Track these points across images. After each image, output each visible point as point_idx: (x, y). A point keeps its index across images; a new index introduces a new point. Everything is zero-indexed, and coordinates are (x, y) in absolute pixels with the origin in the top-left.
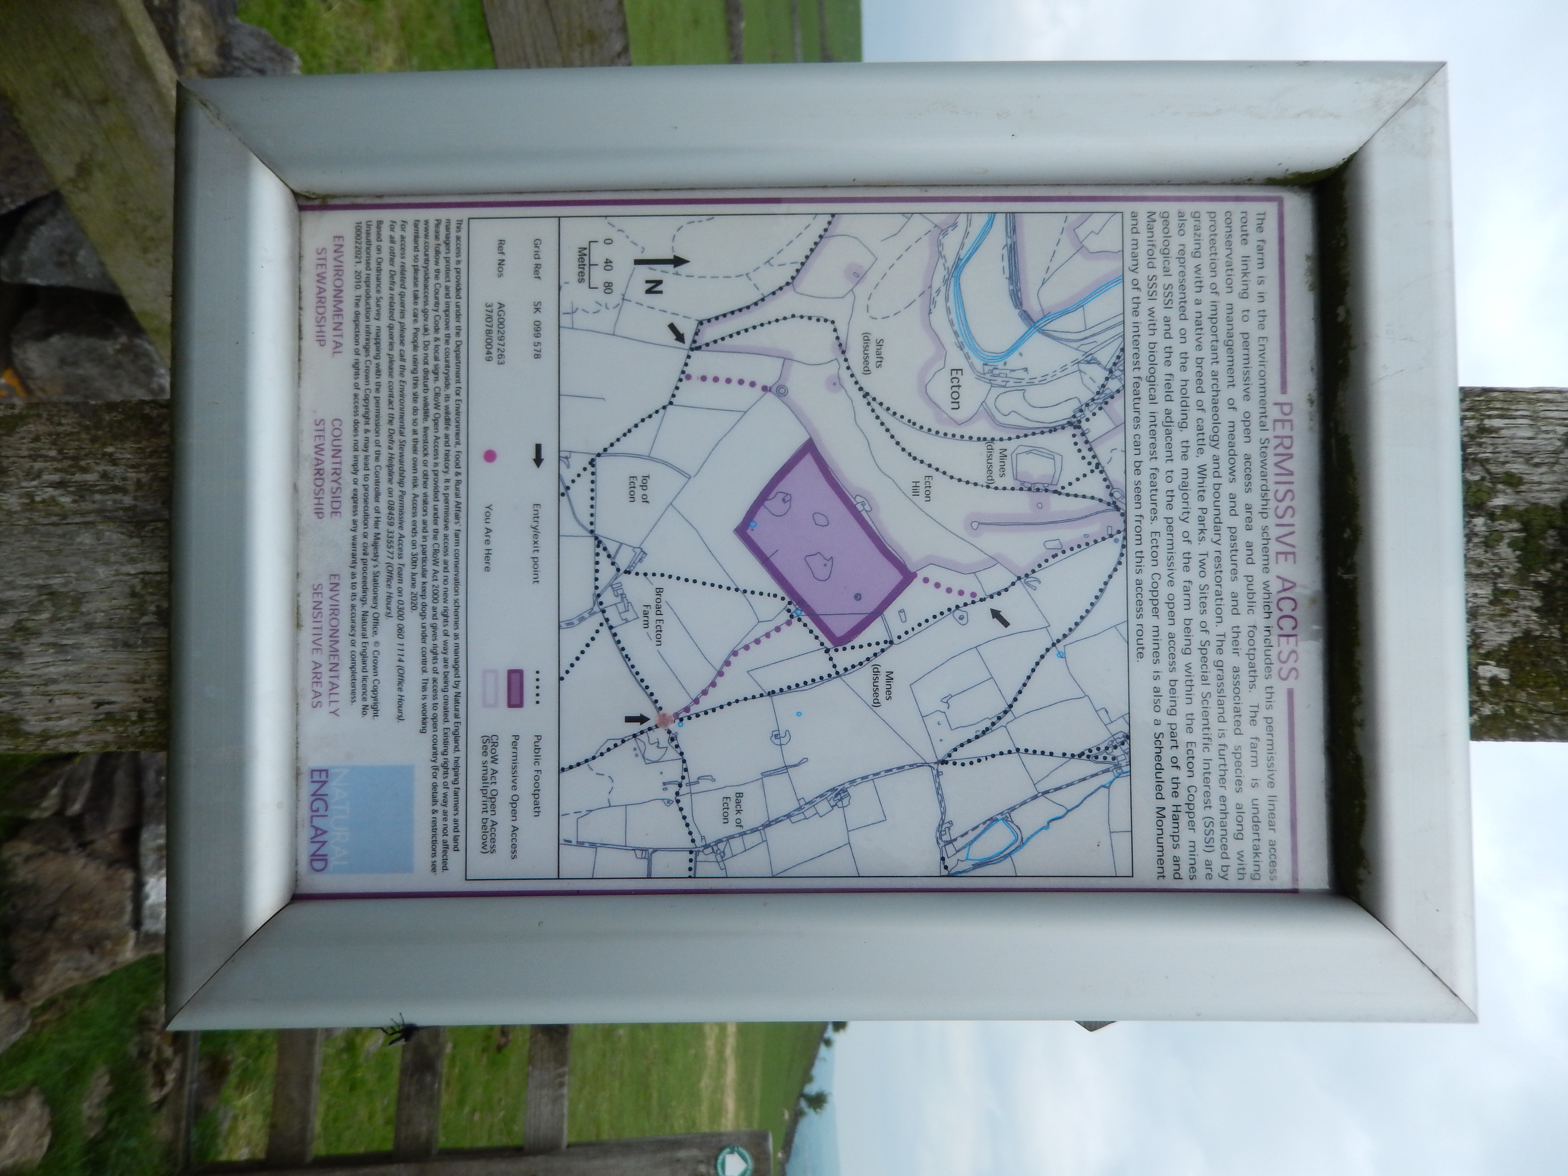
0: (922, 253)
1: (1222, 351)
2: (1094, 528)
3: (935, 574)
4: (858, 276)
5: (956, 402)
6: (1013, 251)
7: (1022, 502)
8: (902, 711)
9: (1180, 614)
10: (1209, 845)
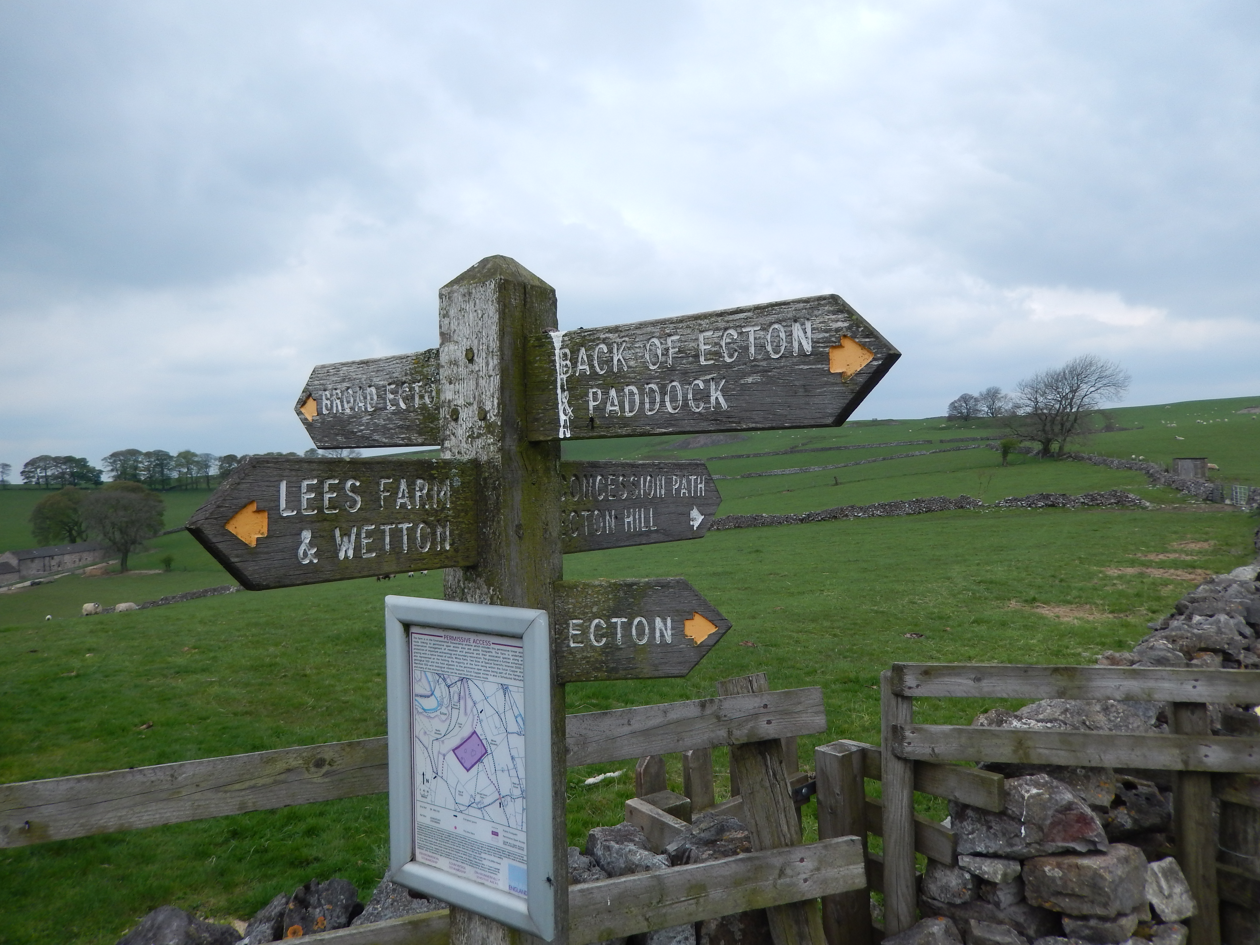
0: (421, 716)
1: (436, 650)
2: (466, 686)
3: (474, 726)
4: (425, 733)
5: (446, 714)
6: (421, 696)
7: (462, 702)
8: (498, 739)
9: (480, 668)
10: (520, 668)
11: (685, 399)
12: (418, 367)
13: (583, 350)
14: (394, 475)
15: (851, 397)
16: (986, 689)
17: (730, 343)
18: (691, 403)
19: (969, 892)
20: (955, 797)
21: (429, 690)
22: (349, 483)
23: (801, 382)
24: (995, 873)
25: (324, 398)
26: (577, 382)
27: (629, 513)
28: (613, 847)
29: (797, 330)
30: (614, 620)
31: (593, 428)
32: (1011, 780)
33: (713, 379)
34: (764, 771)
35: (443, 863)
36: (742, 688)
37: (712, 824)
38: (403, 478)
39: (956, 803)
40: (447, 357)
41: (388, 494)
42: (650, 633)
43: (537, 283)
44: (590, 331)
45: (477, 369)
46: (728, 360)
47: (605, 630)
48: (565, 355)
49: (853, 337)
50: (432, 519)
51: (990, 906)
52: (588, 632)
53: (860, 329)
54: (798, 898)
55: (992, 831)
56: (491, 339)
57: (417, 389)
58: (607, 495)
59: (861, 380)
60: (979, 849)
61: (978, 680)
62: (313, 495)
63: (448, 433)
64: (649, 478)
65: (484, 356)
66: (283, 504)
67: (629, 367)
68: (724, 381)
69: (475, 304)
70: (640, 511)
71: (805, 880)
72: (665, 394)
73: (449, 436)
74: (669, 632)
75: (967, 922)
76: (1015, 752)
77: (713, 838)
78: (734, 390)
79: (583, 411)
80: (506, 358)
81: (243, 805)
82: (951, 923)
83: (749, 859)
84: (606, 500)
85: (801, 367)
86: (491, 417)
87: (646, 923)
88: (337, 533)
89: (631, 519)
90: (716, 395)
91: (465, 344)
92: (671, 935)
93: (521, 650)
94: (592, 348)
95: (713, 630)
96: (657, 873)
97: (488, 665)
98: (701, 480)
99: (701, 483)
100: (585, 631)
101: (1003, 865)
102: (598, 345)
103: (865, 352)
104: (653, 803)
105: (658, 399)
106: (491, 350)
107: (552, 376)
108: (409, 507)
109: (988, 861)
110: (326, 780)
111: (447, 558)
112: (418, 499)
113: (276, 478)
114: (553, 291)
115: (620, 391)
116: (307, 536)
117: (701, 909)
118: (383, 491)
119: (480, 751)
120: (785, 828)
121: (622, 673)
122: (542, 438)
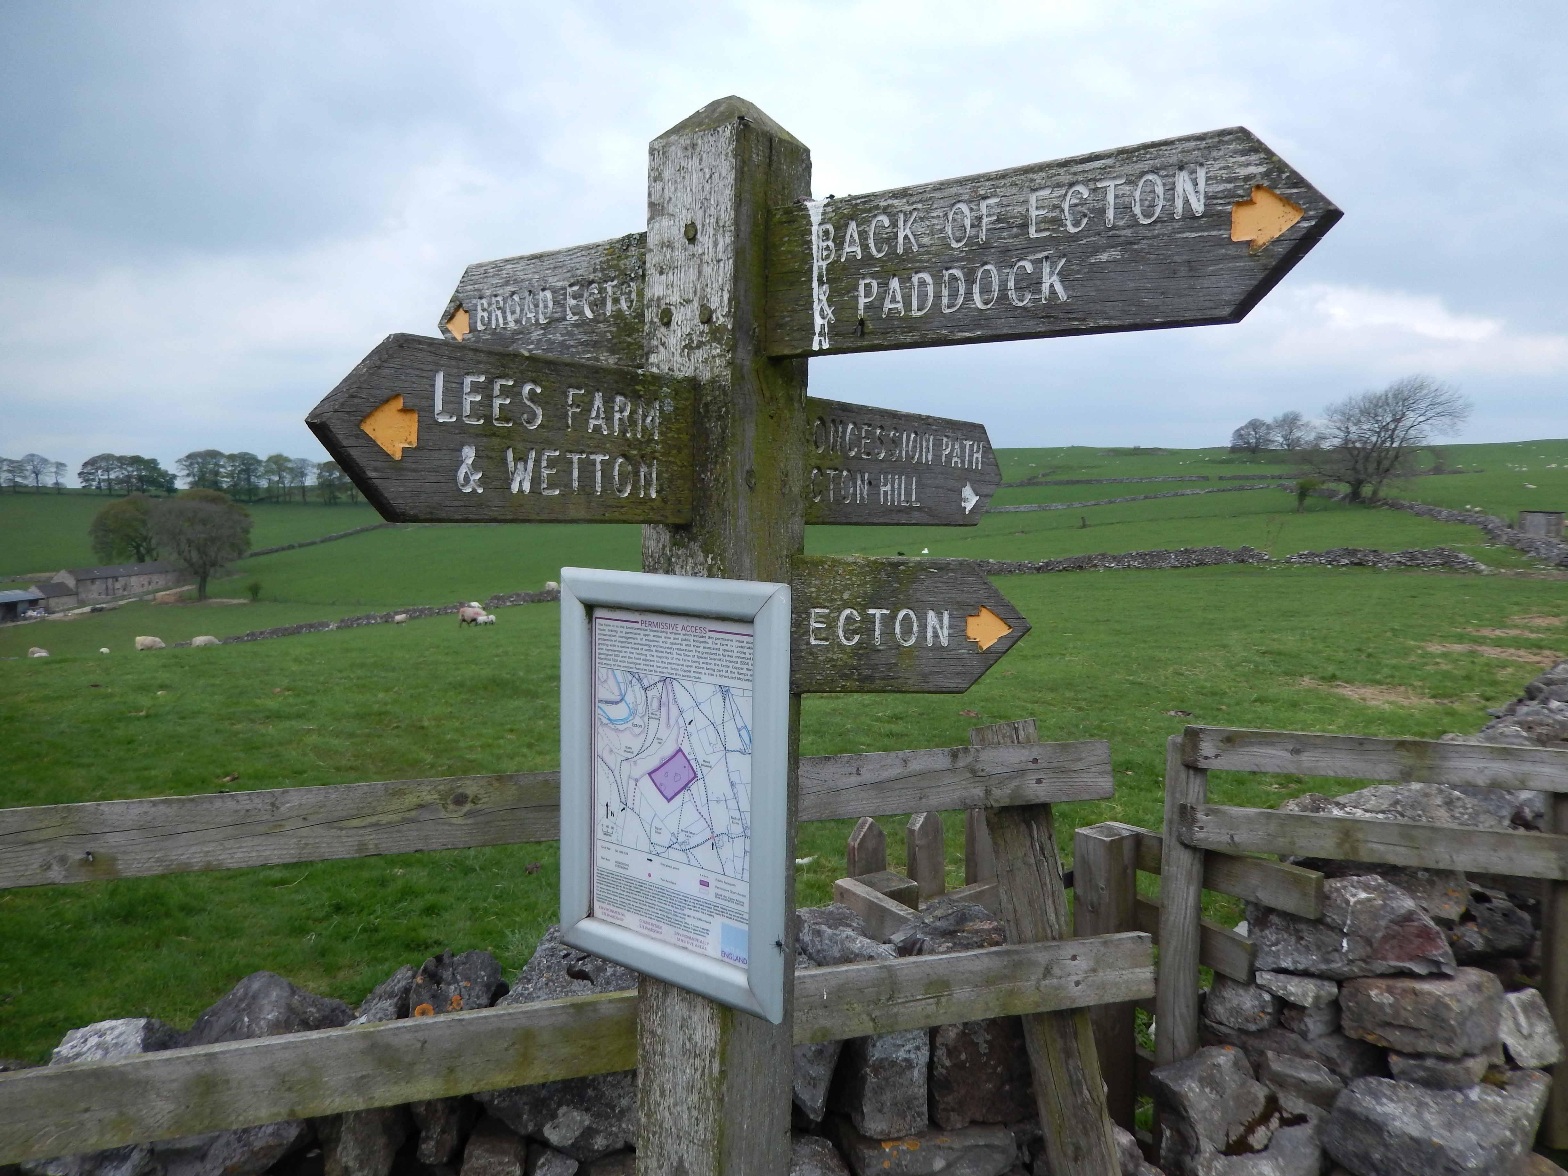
0: (605, 729)
1: (629, 640)
2: (670, 688)
3: (680, 742)
4: (611, 751)
5: (640, 726)
6: (606, 702)
7: (664, 710)
8: (712, 759)
9: (690, 664)
10: (747, 664)
11: (1003, 289)
12: (613, 259)
13: (853, 225)
14: (587, 385)
15: (1261, 276)
16: (1306, 764)
17: (1076, 205)
18: (1013, 295)
19: (1268, 1017)
20: (1257, 898)
21: (617, 693)
22: (527, 388)
23: (1185, 257)
24: (1305, 994)
25: (479, 308)
26: (843, 270)
27: (886, 479)
28: (824, 932)
29: (1183, 181)
30: (871, 611)
31: (863, 334)
32: (1331, 881)
33: (1047, 257)
34: (1028, 844)
35: (632, 920)
36: (1003, 737)
37: (950, 911)
38: (598, 391)
39: (1256, 905)
40: (658, 237)
41: (578, 410)
42: (919, 632)
43: (787, 138)
44: (865, 197)
45: (700, 251)
46: (1072, 230)
47: (858, 625)
48: (826, 233)
49: (1270, 190)
50: (635, 452)
51: (1294, 1036)
52: (836, 626)
53: (1284, 176)
54: (1066, 1005)
55: (1303, 942)
56: (723, 208)
57: (610, 290)
58: (859, 451)
59: (1280, 250)
60: (1284, 965)
61: (1296, 752)
62: (479, 398)
63: (655, 342)
64: (913, 436)
65: (712, 232)
66: (439, 406)
67: (920, 246)
68: (1063, 261)
69: (701, 160)
70: (900, 478)
71: (1077, 983)
72: (974, 282)
73: (657, 347)
74: (946, 632)
75: (1262, 1053)
76: (1339, 845)
77: (952, 928)
78: (1078, 272)
79: (850, 311)
80: (742, 235)
81: (362, 847)
82: (1241, 1053)
83: (1007, 953)
84: (858, 457)
85: (1185, 235)
86: (718, 318)
87: (871, 1024)
88: (510, 455)
89: (888, 488)
90: (1050, 281)
91: (685, 218)
92: (899, 1042)
93: (750, 639)
94: (867, 221)
95: (1005, 631)
96: (888, 963)
97: (701, 660)
98: (978, 447)
99: (978, 452)
100: (831, 624)
101: (1315, 985)
102: (875, 216)
103: (1288, 209)
104: (870, 884)
105: (962, 291)
106: (721, 224)
107: (806, 263)
108: (605, 433)
109: (1296, 980)
110: (469, 821)
111: (653, 509)
112: (617, 423)
113: (430, 367)
114: (807, 151)
115: (905, 280)
116: (469, 454)
117: (942, 1011)
118: (571, 406)
119: (686, 775)
120: (1052, 917)
121: (879, 684)
122: (787, 352)
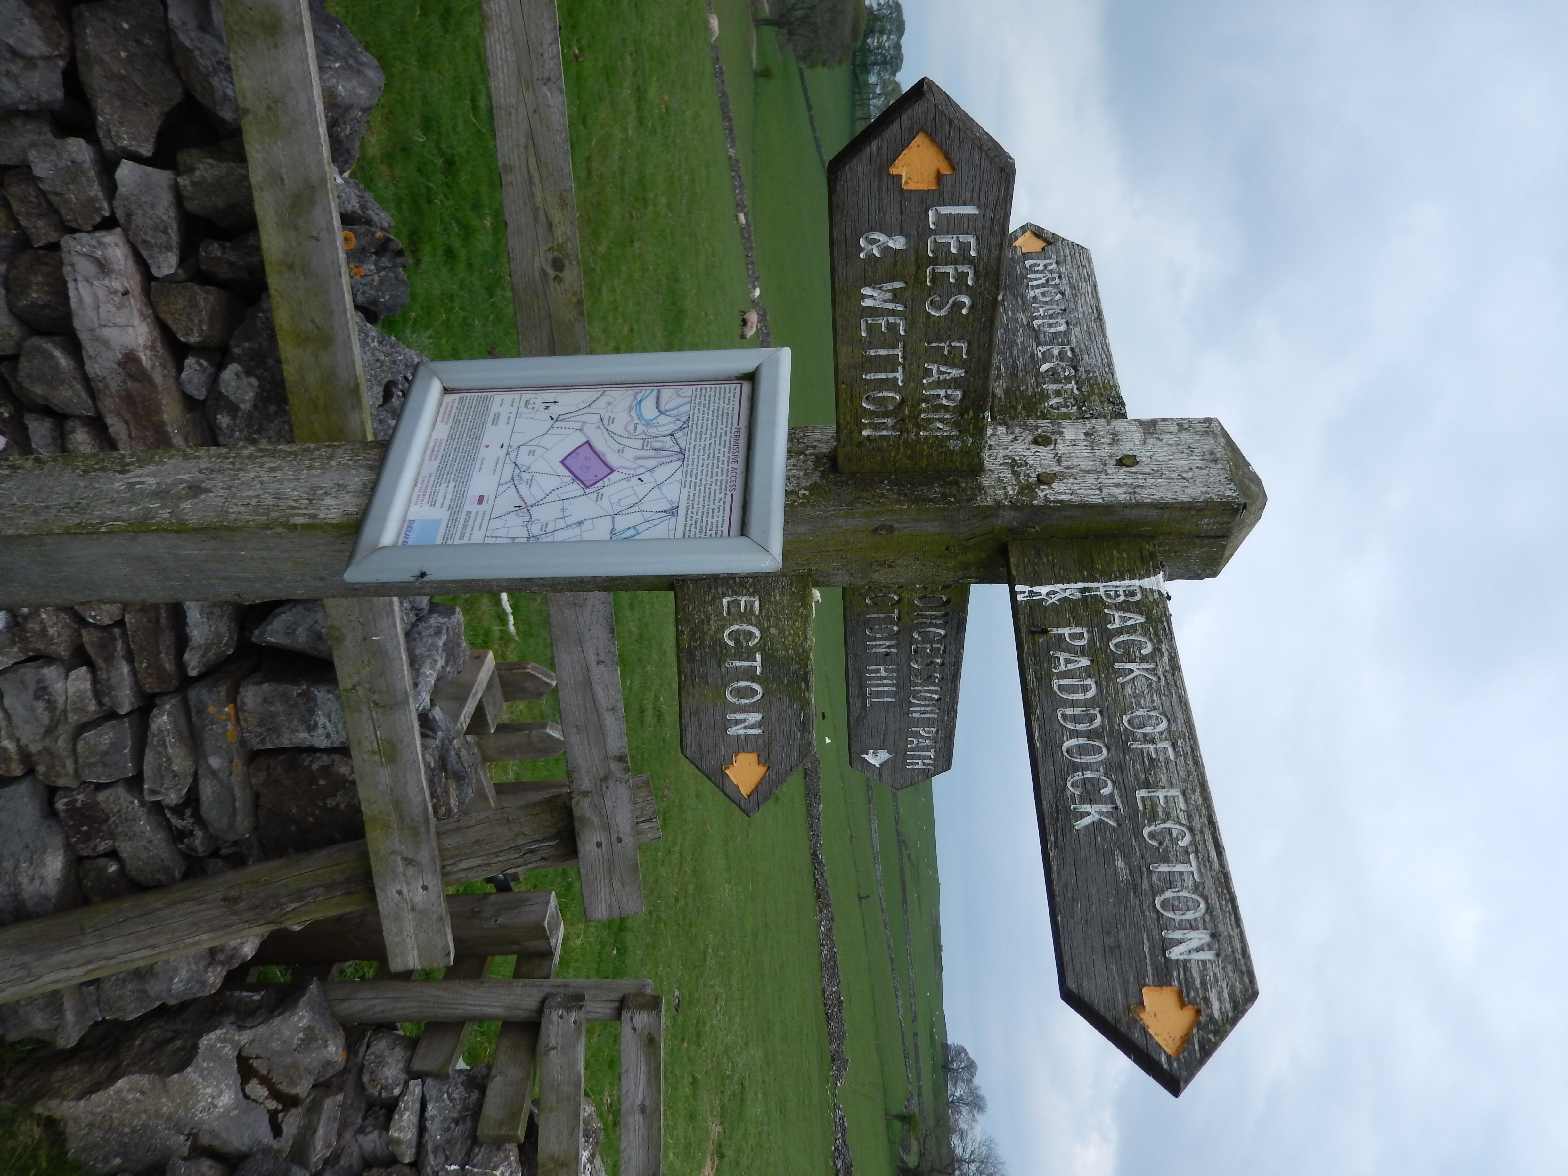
0: (631, 398)
1: (720, 417)
2: (674, 458)
3: (621, 470)
4: (609, 404)
5: (635, 431)
6: (658, 398)
7: (652, 453)
8: (605, 503)
9: (699, 477)
10: (701, 532)
11: (1084, 767)
12: (1100, 389)
13: (1141, 619)
14: (971, 360)
15: (1109, 1018)
16: (630, 1119)
17: (1171, 834)
18: (1078, 776)
19: (377, 1094)
20: (495, 1076)
21: (667, 407)
22: (966, 300)
23: (1123, 942)
24: (401, 1129)
25: (1047, 261)
26: (1096, 611)
27: (892, 671)
28: (440, 638)
29: (1200, 937)
30: (758, 657)
31: (1033, 633)
32: (516, 1151)
33: (1117, 808)
34: (536, 837)
35: (442, 431)
36: (642, 808)
37: (466, 765)
38: (966, 372)
39: (487, 1077)
40: (1122, 429)
41: (946, 353)
42: (740, 706)
43: (1227, 553)
44: (1170, 629)
45: (1109, 471)
46: (1146, 832)
47: (744, 644)
48: (1133, 594)
49: (1196, 1023)
50: (907, 412)
51: (359, 1121)
52: (742, 622)
53: (1211, 1036)
54: (378, 882)
55: (453, 1125)
56: (1153, 491)
57: (1069, 387)
58: (919, 642)
59: (1137, 1035)
60: (429, 1107)
61: (643, 1109)
62: (954, 251)
63: (1017, 431)
64: (936, 697)
65: (1129, 481)
66: (944, 210)
67: (1123, 685)
68: (1115, 824)
69: (1201, 468)
70: (893, 685)
71: (400, 893)
72: (1089, 738)
73: (1013, 433)
74: (741, 732)
75: (340, 1089)
76: (552, 1158)
77: (449, 767)
78: (1104, 839)
79: (1055, 619)
80: (1127, 511)
81: (508, 169)
82: (339, 1068)
83: (427, 820)
84: (912, 641)
85: (1146, 941)
86: (1043, 490)
87: (349, 686)
88: (899, 284)
89: (883, 673)
90: (1093, 812)
91: (1142, 454)
92: (333, 716)
93: (725, 533)
94: (1145, 633)
95: (745, 791)
96: (411, 700)
97: (702, 488)
98: (928, 765)
99: (924, 764)
100: (745, 617)
101: (410, 1139)
102: (1151, 640)
103: (1178, 1042)
104: (490, 685)
105: (1080, 727)
106: (1137, 490)
107: (1101, 576)
108: (925, 381)
109: (415, 1120)
110: (537, 274)
111: (851, 432)
112: (935, 392)
113: (982, 200)
114: (1214, 574)
115: (1087, 672)
116: (898, 243)
117: (366, 757)
118: (950, 345)
119: (588, 478)
120: (464, 865)
121: (687, 667)
122: (1012, 560)
